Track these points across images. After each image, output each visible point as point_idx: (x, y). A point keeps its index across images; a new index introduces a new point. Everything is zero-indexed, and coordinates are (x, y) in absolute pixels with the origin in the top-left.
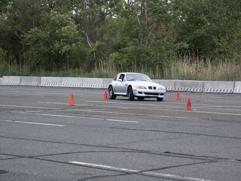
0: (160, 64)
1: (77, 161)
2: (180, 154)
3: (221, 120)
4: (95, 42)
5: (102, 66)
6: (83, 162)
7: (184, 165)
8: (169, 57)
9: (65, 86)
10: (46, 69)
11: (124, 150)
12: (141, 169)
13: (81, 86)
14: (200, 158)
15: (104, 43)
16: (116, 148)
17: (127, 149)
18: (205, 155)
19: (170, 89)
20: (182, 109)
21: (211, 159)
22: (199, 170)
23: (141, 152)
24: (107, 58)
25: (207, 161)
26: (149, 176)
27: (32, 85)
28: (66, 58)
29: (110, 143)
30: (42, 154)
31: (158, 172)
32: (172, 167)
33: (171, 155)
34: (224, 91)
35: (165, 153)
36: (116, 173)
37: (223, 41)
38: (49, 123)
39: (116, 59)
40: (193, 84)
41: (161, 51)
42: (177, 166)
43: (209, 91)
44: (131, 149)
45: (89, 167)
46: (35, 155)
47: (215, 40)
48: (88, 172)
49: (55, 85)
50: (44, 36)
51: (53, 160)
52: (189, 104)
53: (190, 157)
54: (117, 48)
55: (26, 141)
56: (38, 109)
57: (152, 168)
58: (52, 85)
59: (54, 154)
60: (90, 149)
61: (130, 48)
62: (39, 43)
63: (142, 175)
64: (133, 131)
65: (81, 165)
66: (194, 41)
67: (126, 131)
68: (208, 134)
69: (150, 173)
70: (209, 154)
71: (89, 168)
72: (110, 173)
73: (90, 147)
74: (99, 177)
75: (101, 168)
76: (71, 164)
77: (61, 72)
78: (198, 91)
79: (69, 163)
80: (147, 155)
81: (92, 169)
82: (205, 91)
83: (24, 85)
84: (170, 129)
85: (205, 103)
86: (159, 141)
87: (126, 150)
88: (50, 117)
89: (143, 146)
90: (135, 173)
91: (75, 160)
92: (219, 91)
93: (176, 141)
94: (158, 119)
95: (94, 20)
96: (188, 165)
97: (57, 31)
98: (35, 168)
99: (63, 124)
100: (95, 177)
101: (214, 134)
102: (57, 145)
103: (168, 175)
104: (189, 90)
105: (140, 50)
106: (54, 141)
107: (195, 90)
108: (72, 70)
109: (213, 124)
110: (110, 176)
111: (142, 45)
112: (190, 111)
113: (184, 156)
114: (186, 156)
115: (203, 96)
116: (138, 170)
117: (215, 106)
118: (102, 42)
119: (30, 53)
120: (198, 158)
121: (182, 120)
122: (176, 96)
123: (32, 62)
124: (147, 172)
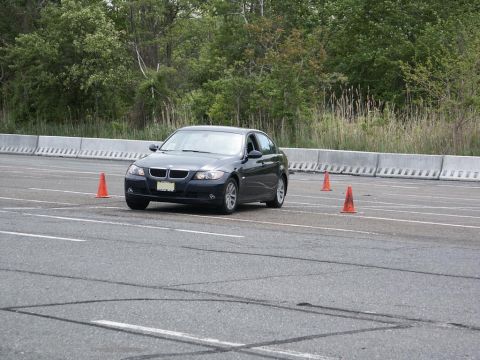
0: (289, 115)
1: (110, 319)
2: (331, 309)
3: (416, 237)
4: (154, 67)
5: (168, 117)
6: (123, 322)
7: (341, 334)
8: (308, 101)
9: (88, 156)
11: (212, 298)
12: (247, 340)
13: (123, 158)
14: (375, 317)
15: (172, 69)
16: (194, 292)
17: (219, 296)
18: (385, 313)
19: (309, 168)
20: (334, 211)
21: (399, 320)
22: (374, 346)
23: (248, 301)
24: (178, 99)
25: (390, 325)
26: (265, 356)
27: (19, 152)
28: (93, 99)
29: (181, 281)
30: (35, 304)
31: (285, 348)
32: (316, 336)
33: (313, 309)
34: (420, 174)
35: (301, 305)
36: (194, 349)
37: (421, 72)
38: (52, 235)
39: (198, 103)
41: (291, 88)
42: (325, 336)
43: (389, 174)
44: (228, 296)
45: (134, 333)
46: (20, 303)
47: (403, 68)
48: (132, 345)
49: (68, 154)
50: (48, 51)
51: (58, 316)
52: (349, 200)
53: (353, 315)
54: (200, 81)
56: (29, 205)
57: (271, 338)
58: (63, 154)
59: (61, 302)
60: (137, 293)
61: (228, 79)
62: (37, 64)
63: (250, 353)
64: (231, 256)
65: (118, 329)
66: (360, 70)
67: (217, 255)
68: (391, 266)
69: (268, 350)
70: (393, 310)
71: (134, 337)
73: (138, 290)
74: (157, 356)
75: (162, 337)
76: (102, 326)
77: (82, 127)
78: (367, 172)
79: (92, 325)
80: (261, 309)
81: (141, 338)
82: (382, 173)
83: (2, 151)
84: (311, 254)
85: (383, 200)
86: (287, 279)
87: (215, 297)
88: (54, 222)
89: (252, 290)
90: (236, 349)
91: (105, 318)
92: (409, 175)
93: (323, 278)
94: (284, 232)
96: (350, 333)
97: (75, 42)
98: (18, 334)
99: (81, 237)
100: (148, 357)
101: (402, 268)
102: (67, 282)
103: (307, 355)
104: (347, 171)
105: (248, 85)
106: (61, 274)
107: (360, 172)
108: (104, 122)
109: (399, 243)
110: (181, 354)
111: (252, 74)
112: (351, 216)
113: (340, 313)
114: (344, 314)
115: (377, 184)
116: (242, 342)
117: (403, 206)
118: (169, 66)
119: (16, 86)
120: (371, 317)
121: (335, 234)
122: (322, 183)
123: (21, 105)
124: (260, 348)
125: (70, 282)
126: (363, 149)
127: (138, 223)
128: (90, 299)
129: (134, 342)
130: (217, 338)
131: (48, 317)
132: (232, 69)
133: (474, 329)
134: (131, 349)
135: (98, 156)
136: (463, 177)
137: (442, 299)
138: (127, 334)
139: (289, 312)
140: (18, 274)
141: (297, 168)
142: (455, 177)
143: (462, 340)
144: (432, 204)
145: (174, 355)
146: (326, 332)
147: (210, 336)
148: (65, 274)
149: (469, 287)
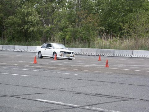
0: (88, 39)
2: (105, 95)
3: (127, 74)
4: (48, 25)
5: (53, 40)
6: (45, 100)
7: (109, 102)
10: (18, 41)
14: (118, 98)
15: (54, 26)
16: (64, 91)
19: (94, 54)
20: (102, 67)
21: (125, 98)
22: (118, 106)
23: (81, 93)
25: (122, 100)
26: (87, 109)
27: (10, 50)
28: (31, 35)
29: (60, 87)
30: (19, 95)
31: (93, 107)
32: (101, 103)
33: (100, 95)
34: (126, 56)
35: (96, 94)
36: (66, 107)
38: (22, 74)
39: (61, 35)
40: (108, 51)
43: (117, 56)
44: (74, 92)
46: (15, 94)
48: (48, 106)
51: (26, 98)
52: (107, 63)
53: (111, 97)
54: (62, 29)
55: (8, 86)
56: (14, 66)
57: (88, 104)
58: (22, 51)
59: (26, 94)
60: (48, 91)
61: (70, 28)
62: (15, 25)
63: (83, 108)
64: (74, 80)
65: (44, 102)
68: (121, 83)
69: (88, 107)
70: (122, 96)
71: (49, 104)
72: (62, 107)
73: (48, 90)
74: (56, 109)
75: (57, 104)
76: (39, 101)
77: (27, 43)
78: (111, 55)
79: (36, 101)
80: (84, 95)
81: (51, 104)
82: (115, 56)
83: (5, 50)
84: (97, 79)
85: (116, 63)
86: (91, 87)
87: (71, 92)
88: (22, 70)
89: (81, 90)
90: (79, 107)
91: (40, 99)
92: (123, 56)
93: (102, 86)
94: (89, 73)
95: (48, 11)
96: (111, 102)
97: (26, 18)
98: (15, 103)
99: (30, 75)
100: (54, 110)
101: (124, 83)
103: (99, 109)
104: (105, 55)
105: (76, 30)
106: (25, 86)
107: (109, 55)
108: (34, 41)
109: (123, 76)
110: (63, 109)
111: (77, 27)
112: (108, 68)
113: (108, 96)
114: (109, 97)
115: (114, 59)
116: (80, 105)
117: (123, 65)
118: (53, 25)
119: (8, 31)
120: (117, 98)
121: (104, 74)
122: (98, 59)
123: (10, 37)
124: (85, 107)
125: (29, 88)
126: (109, 49)
127: (46, 71)
128: (34, 93)
129: (49, 106)
130: (73, 104)
131: (23, 98)
132: (71, 26)
133: (147, 101)
134: (48, 108)
135: (32, 51)
136: (139, 56)
137: (136, 92)
138: (46, 103)
139: (93, 96)
140: (13, 86)
141: (91, 54)
142: (136, 56)
143: (143, 104)
144: (131, 64)
145: (61, 109)
146: (104, 102)
147: (71, 104)
148: (27, 86)
149: (144, 89)
